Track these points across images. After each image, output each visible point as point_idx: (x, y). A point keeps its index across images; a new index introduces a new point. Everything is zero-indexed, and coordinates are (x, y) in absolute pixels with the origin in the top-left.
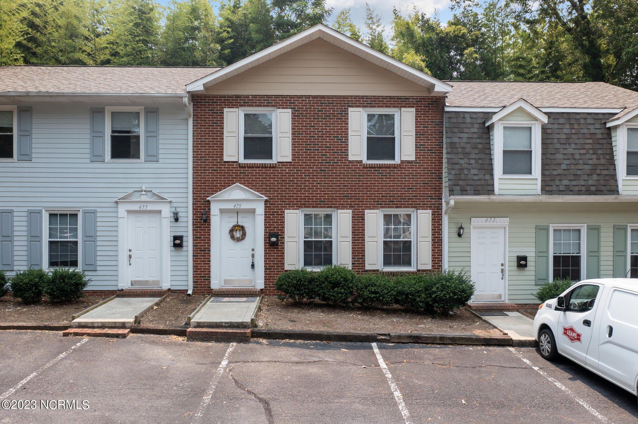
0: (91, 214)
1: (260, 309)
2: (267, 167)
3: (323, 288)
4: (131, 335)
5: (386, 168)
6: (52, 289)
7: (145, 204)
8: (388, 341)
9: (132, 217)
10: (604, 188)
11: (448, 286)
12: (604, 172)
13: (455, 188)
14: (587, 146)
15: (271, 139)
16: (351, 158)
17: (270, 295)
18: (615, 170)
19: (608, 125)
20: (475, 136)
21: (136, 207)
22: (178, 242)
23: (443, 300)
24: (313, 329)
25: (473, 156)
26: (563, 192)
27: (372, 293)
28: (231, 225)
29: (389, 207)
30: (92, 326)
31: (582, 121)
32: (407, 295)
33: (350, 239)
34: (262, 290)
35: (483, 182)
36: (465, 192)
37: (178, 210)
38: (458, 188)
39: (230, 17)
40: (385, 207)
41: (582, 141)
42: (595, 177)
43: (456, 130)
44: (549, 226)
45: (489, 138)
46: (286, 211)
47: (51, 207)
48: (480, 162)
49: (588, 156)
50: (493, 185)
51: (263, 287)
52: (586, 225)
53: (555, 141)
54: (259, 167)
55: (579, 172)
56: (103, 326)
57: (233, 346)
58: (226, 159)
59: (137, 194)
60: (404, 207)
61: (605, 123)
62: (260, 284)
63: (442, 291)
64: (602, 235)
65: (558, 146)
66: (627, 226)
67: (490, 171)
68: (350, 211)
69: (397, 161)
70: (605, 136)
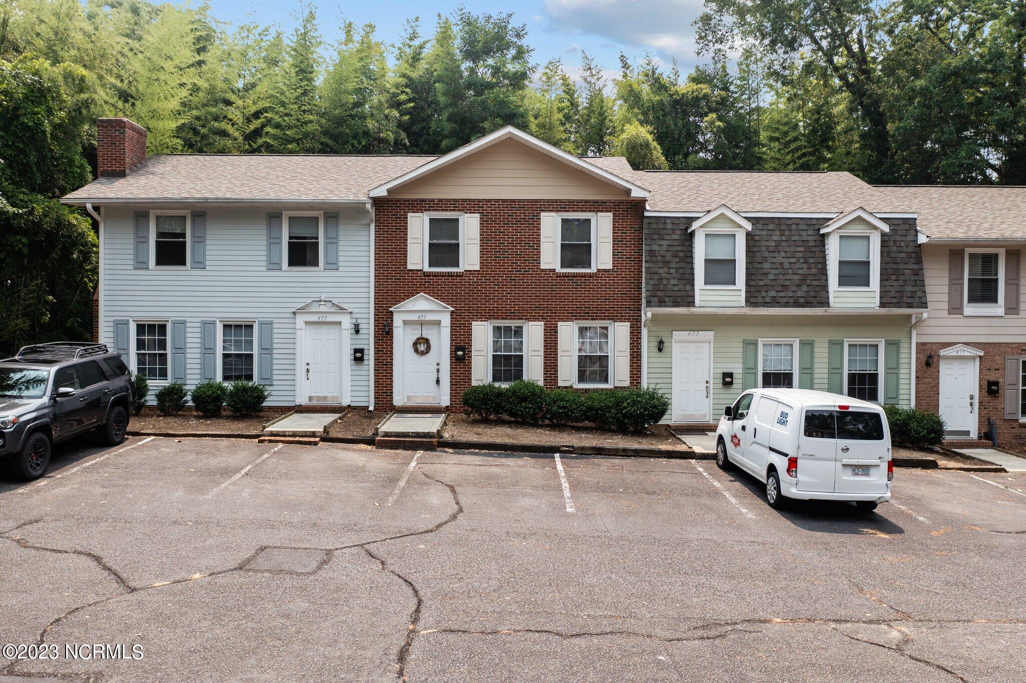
0: (267, 325)
1: (445, 424)
2: (453, 276)
3: (510, 403)
4: (321, 443)
5: (581, 277)
6: (235, 401)
7: (324, 315)
8: (571, 452)
9: (311, 330)
10: (813, 300)
11: (639, 402)
12: (815, 283)
13: (653, 299)
14: (798, 255)
15: (458, 245)
16: (543, 266)
17: (456, 412)
18: (827, 280)
19: (822, 231)
20: (676, 243)
21: (314, 318)
22: (359, 355)
23: (634, 416)
24: (499, 440)
25: (673, 265)
26: (769, 305)
27: (560, 408)
28: (415, 338)
29: (584, 319)
30: (284, 435)
31: (794, 227)
32: (597, 410)
33: (542, 353)
34: (447, 407)
35: (683, 293)
36: (664, 304)
37: (359, 321)
38: (656, 299)
39: (408, 72)
40: (580, 319)
41: (792, 249)
42: (804, 288)
43: (656, 237)
44: (757, 341)
45: (692, 246)
46: (474, 323)
47: (225, 318)
48: (681, 271)
49: (797, 265)
50: (694, 296)
51: (448, 404)
52: (798, 340)
53: (764, 249)
54: (445, 276)
55: (787, 283)
56: (294, 435)
57: (419, 453)
58: (409, 267)
59: (316, 304)
60: (600, 319)
61: (819, 230)
62: (445, 401)
63: (633, 407)
64: (816, 350)
65: (766, 254)
66: (843, 341)
67: (690, 280)
68: (542, 323)
69: (593, 270)
70: (818, 243)
